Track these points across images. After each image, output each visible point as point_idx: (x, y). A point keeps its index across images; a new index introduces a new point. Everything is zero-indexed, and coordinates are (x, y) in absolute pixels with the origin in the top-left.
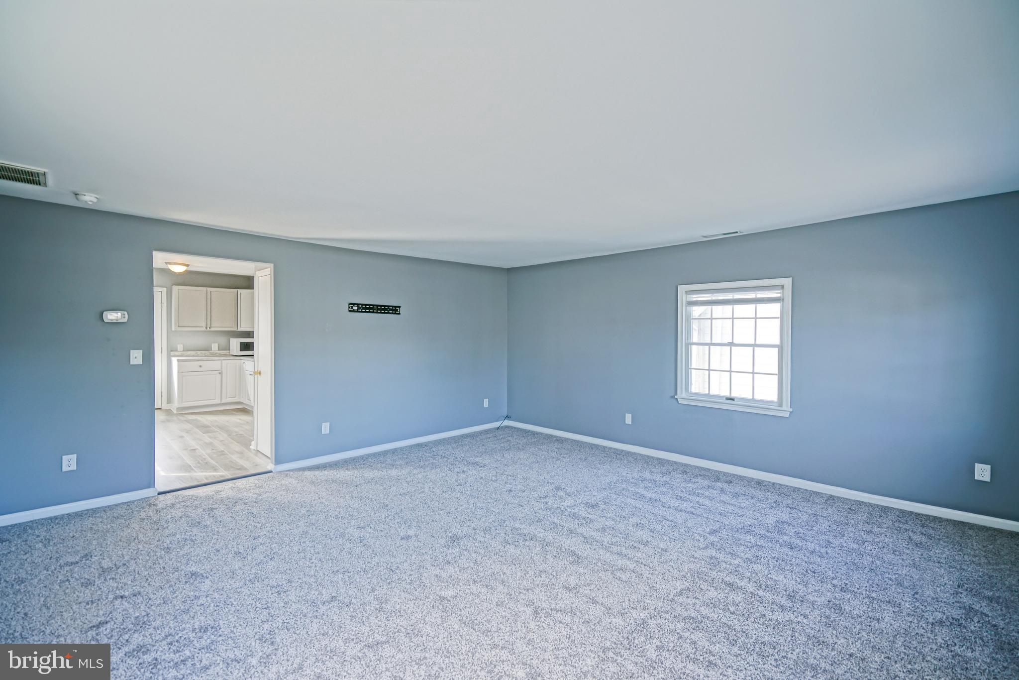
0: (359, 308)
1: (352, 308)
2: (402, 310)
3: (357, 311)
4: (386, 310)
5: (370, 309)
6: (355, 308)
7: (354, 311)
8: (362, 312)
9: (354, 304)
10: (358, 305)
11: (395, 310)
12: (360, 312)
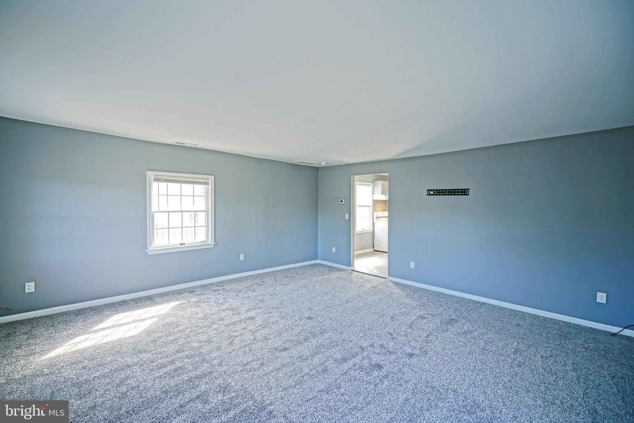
0: (434, 192)
1: (429, 192)
2: (471, 192)
3: (433, 195)
4: (456, 192)
5: (442, 192)
6: (432, 192)
7: (431, 195)
8: (436, 195)
9: (431, 190)
10: (433, 190)
11: (464, 192)
12: (435, 195)
